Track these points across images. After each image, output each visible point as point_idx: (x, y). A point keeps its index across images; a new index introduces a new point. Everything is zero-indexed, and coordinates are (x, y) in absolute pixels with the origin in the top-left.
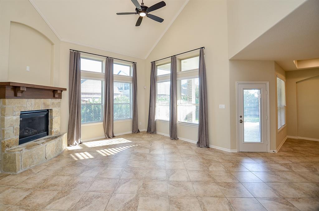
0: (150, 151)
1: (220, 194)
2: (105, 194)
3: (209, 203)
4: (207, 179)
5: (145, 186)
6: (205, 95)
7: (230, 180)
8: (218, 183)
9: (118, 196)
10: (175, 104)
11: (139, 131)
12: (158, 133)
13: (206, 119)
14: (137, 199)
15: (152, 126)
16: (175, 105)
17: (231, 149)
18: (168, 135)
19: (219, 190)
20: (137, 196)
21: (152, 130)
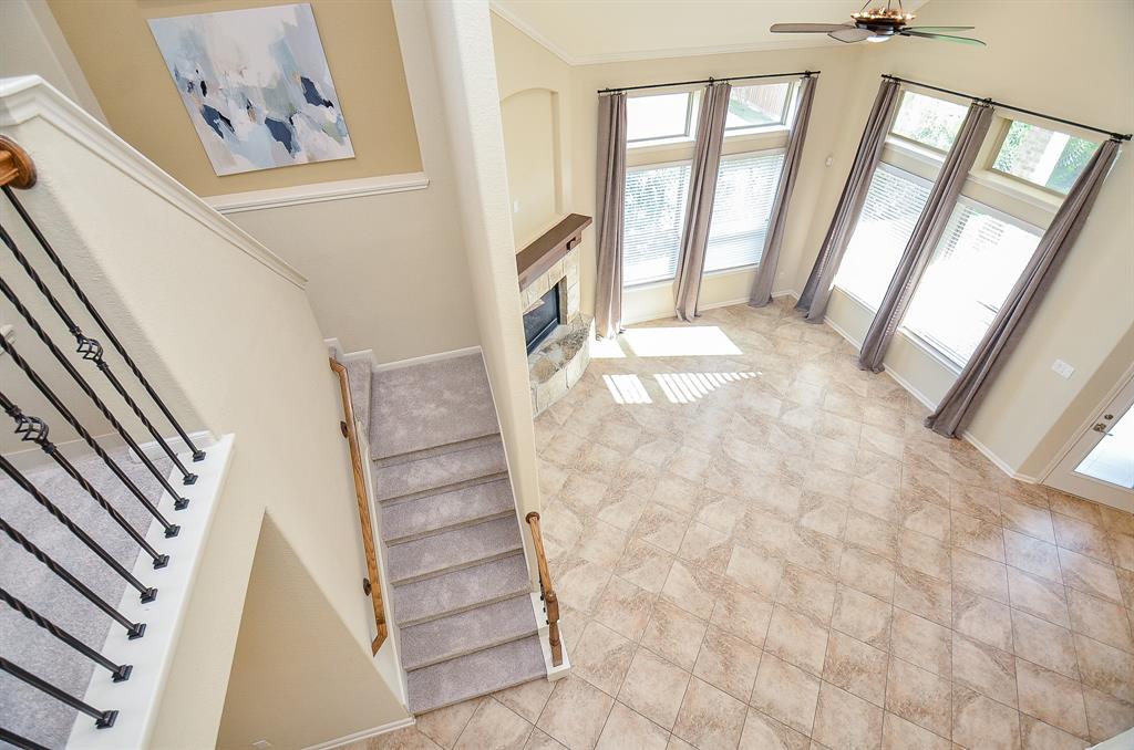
0: (783, 411)
1: (887, 594)
2: (679, 517)
3: (853, 602)
4: (882, 546)
5: (748, 522)
6: (1028, 312)
7: (932, 571)
8: (898, 568)
9: (699, 528)
10: (913, 281)
11: (771, 298)
12: (829, 321)
13: (992, 374)
14: (729, 548)
15: (816, 295)
16: (912, 285)
17: (1018, 472)
18: (858, 344)
19: (890, 584)
20: (731, 539)
21: (813, 312)
